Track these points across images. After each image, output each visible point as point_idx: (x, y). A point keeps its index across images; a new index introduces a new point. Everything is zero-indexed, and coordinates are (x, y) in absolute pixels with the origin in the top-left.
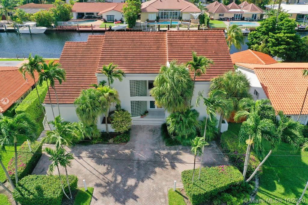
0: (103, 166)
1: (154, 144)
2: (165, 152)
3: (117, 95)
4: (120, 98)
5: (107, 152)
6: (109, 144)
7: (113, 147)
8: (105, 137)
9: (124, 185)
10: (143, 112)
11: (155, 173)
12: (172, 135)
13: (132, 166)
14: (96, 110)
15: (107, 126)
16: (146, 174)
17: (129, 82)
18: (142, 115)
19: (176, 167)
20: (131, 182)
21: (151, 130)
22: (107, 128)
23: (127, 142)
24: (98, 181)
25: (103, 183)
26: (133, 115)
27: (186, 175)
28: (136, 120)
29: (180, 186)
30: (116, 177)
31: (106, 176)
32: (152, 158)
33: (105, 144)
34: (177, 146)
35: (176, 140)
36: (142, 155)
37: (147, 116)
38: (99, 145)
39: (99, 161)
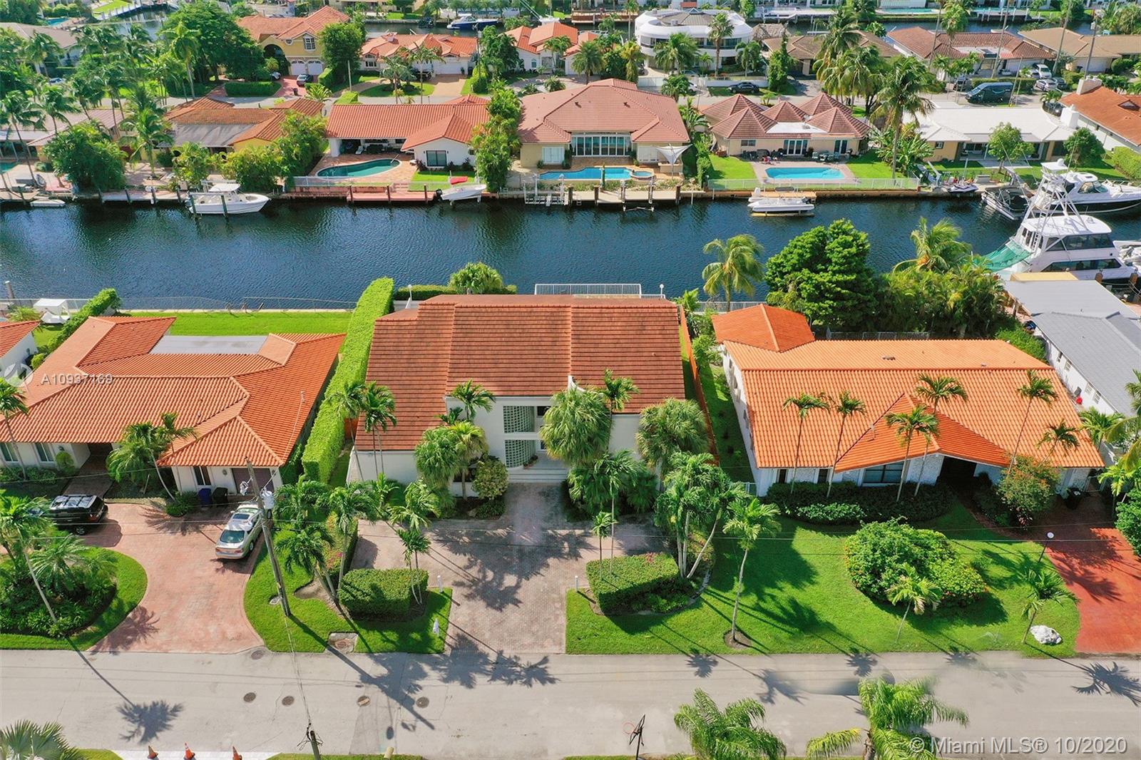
0: (462, 556)
1: (547, 520)
2: (564, 532)
3: (484, 437)
4: (488, 441)
5: (466, 533)
6: (469, 518)
7: (478, 523)
8: (463, 507)
9: (500, 584)
10: (526, 458)
11: (548, 566)
12: (579, 503)
13: (511, 556)
14: (451, 466)
15: (464, 487)
16: (532, 567)
17: (502, 408)
18: (525, 465)
19: (580, 557)
20: (510, 580)
21: (543, 493)
22: (464, 491)
23: (500, 514)
24: (459, 579)
25: (465, 581)
26: (510, 463)
27: (593, 569)
28: (516, 474)
29: (585, 585)
30: (484, 573)
31: (468, 571)
32: (544, 543)
33: (461, 519)
34: (586, 522)
35: (584, 511)
36: (527, 537)
37: (535, 466)
38: (452, 520)
39: (456, 548)
